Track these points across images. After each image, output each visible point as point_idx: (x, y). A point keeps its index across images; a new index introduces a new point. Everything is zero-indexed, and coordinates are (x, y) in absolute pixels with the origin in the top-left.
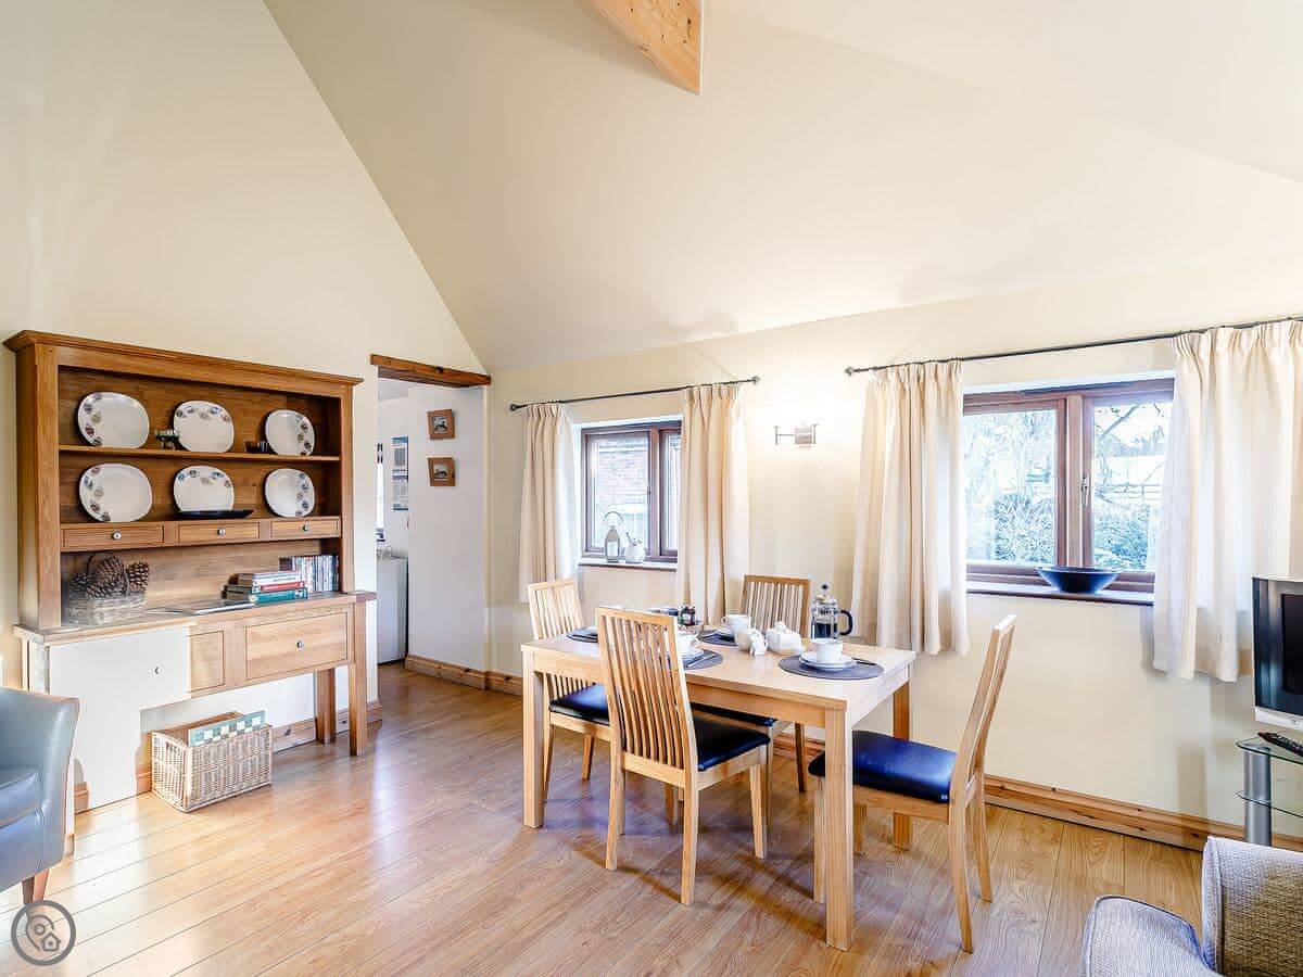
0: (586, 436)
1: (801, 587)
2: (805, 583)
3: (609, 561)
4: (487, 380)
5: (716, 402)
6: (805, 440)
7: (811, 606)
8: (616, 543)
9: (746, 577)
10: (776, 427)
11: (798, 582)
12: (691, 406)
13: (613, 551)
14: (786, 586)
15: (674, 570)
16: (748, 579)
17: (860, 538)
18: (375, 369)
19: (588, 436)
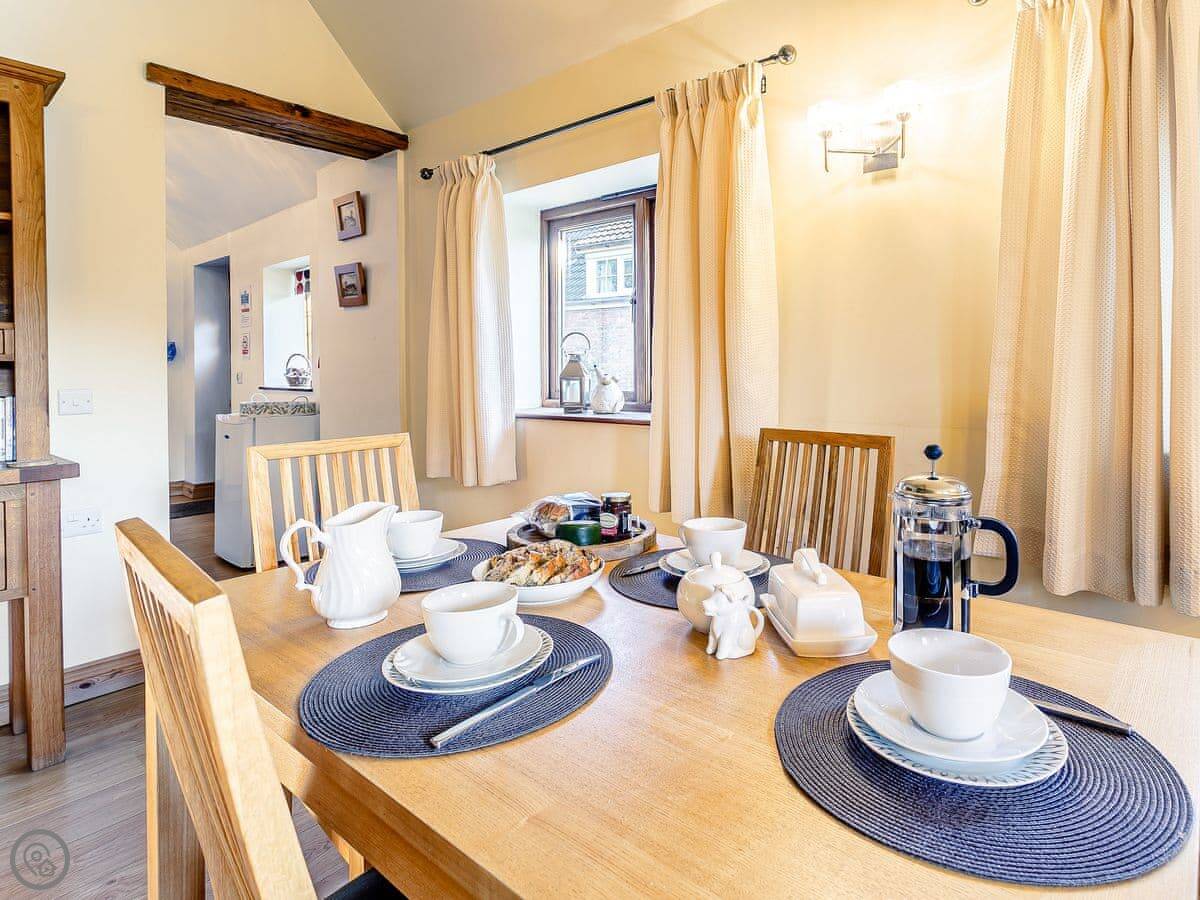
0: (549, 222)
1: (874, 453)
2: (882, 444)
3: (568, 410)
4: (401, 142)
5: (716, 106)
6: (883, 163)
7: (896, 505)
8: (578, 382)
9: (763, 431)
10: (826, 136)
11: (868, 442)
12: (674, 126)
13: (571, 394)
14: (842, 449)
15: (647, 424)
16: (767, 435)
17: (1003, 347)
18: (159, 91)
19: (550, 222)
